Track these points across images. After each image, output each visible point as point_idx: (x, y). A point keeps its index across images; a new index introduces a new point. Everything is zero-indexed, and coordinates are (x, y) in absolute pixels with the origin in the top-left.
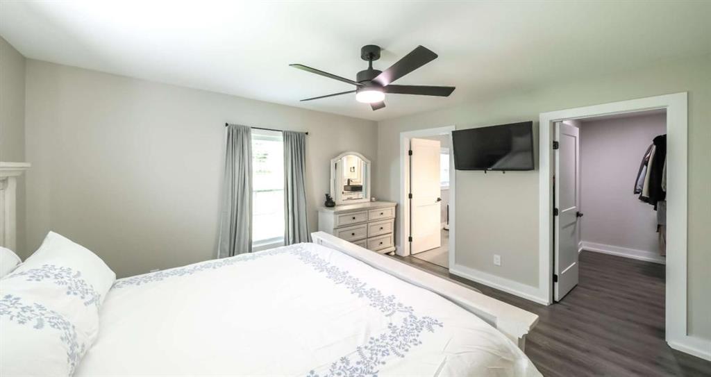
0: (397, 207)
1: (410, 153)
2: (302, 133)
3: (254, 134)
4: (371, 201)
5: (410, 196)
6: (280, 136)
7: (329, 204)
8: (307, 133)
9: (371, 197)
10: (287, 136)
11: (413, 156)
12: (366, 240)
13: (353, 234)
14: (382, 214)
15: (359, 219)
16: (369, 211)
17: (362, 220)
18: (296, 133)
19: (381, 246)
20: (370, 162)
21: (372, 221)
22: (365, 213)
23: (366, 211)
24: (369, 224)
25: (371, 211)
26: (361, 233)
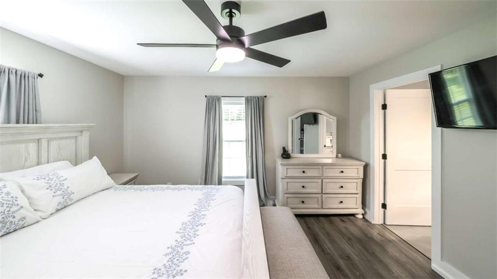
0: (366, 167)
1: (384, 107)
2: (261, 97)
3: (224, 101)
4: (337, 157)
5: (384, 157)
6: (243, 100)
7: (284, 156)
8: (266, 97)
9: (338, 153)
10: (248, 100)
11: (388, 111)
12: (320, 195)
13: (303, 187)
14: (342, 172)
15: (310, 173)
16: (324, 167)
17: (315, 175)
18: (255, 97)
19: (341, 206)
20: (335, 118)
21: (328, 178)
22: (319, 168)
23: (320, 167)
24: (324, 180)
25: (326, 167)
26: (313, 187)
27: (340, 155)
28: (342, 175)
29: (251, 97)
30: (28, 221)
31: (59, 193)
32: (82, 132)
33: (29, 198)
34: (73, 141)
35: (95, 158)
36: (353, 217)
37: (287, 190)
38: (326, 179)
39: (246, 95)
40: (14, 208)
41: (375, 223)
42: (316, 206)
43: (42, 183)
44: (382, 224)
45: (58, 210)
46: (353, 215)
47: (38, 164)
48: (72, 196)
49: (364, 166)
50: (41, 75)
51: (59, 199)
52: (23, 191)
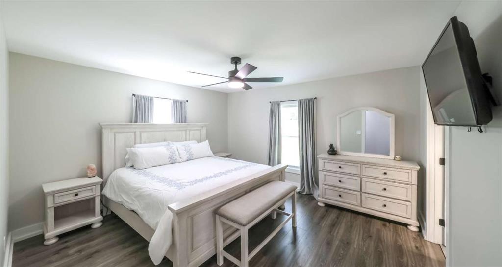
2: (311, 99)
3: (282, 105)
4: (395, 159)
5: (443, 161)
6: (296, 103)
7: (331, 152)
8: (315, 98)
9: (395, 155)
12: (359, 193)
13: (340, 181)
14: (385, 173)
15: (347, 169)
16: (363, 166)
17: (353, 172)
18: (306, 100)
19: (385, 209)
20: (393, 116)
21: (367, 177)
22: (357, 166)
23: (359, 165)
24: (363, 179)
25: (365, 166)
26: (352, 184)
27: (398, 157)
28: (385, 176)
29: (302, 100)
30: (178, 161)
31: (188, 153)
32: (203, 127)
33: (179, 153)
34: (199, 131)
35: (207, 141)
36: (405, 227)
37: (325, 181)
38: (365, 178)
39: (298, 99)
40: (174, 155)
41: (427, 240)
42: (355, 203)
43: (183, 147)
44: (439, 244)
45: (188, 160)
46: (406, 225)
47: (186, 141)
48: (193, 156)
49: (418, 171)
50: (187, 101)
51: (188, 155)
52: (178, 150)
